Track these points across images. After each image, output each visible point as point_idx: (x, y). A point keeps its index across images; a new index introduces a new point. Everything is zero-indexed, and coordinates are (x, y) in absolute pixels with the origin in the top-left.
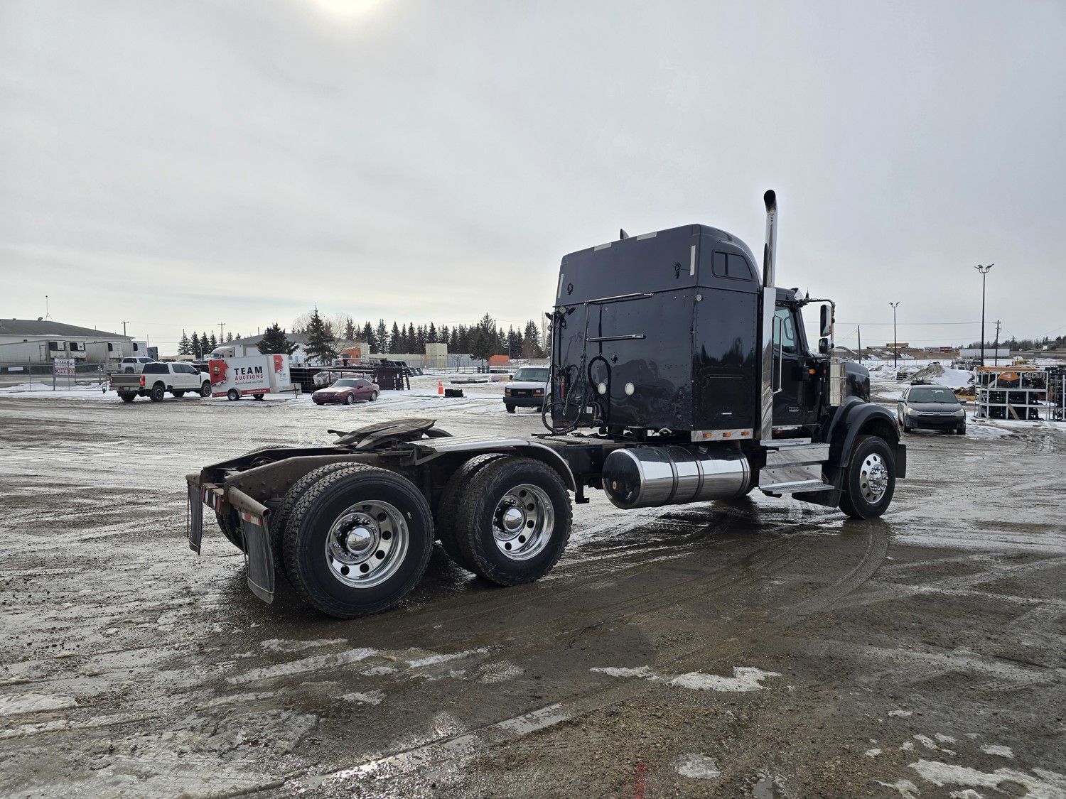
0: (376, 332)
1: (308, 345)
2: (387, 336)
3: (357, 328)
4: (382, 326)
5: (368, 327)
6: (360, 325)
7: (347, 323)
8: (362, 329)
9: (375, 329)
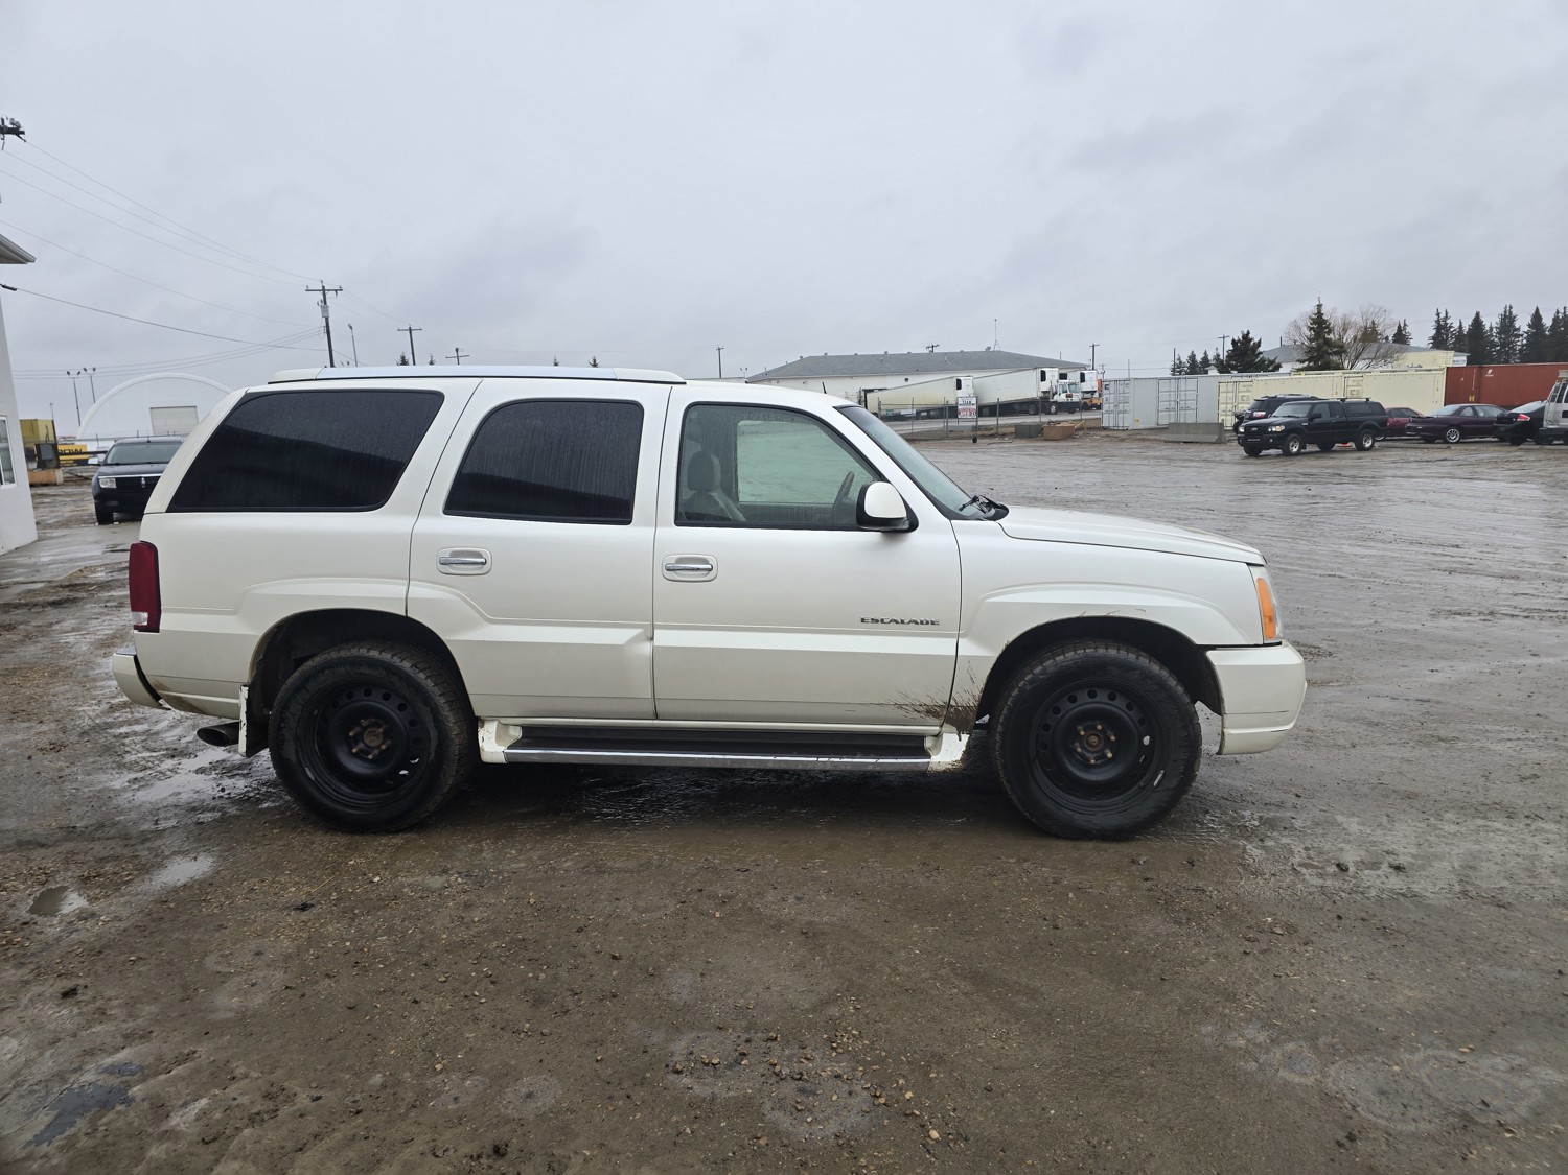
1: (1303, 362)
4: (1508, 320)
7: (1436, 318)
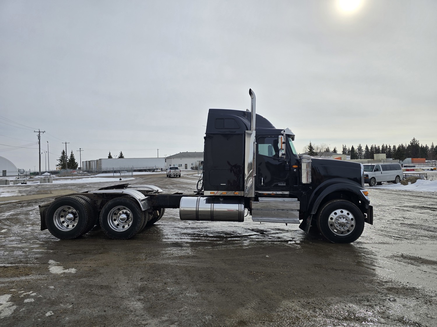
0: (357, 150)
2: (362, 151)
3: (348, 148)
5: (353, 148)
6: (349, 147)
8: (350, 149)
9: (357, 149)
